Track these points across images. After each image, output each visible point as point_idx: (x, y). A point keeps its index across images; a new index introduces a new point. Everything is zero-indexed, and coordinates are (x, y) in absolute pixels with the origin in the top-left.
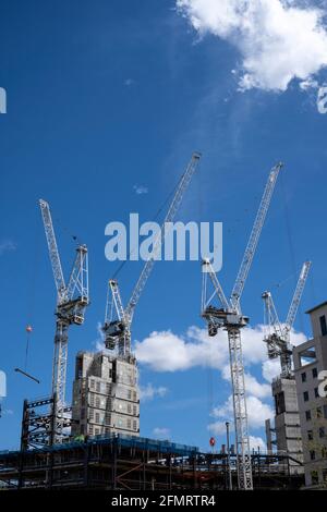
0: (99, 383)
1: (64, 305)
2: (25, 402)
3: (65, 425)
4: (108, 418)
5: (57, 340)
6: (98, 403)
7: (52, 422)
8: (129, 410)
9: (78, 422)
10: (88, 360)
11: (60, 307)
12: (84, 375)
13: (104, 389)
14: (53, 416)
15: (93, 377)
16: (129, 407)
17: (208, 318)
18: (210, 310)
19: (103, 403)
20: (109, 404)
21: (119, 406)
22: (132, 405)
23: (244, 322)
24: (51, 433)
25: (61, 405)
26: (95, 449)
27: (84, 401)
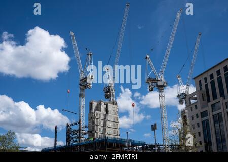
0: (100, 114)
1: (82, 80)
2: (67, 124)
3: (85, 134)
4: (104, 129)
5: (80, 95)
6: (100, 123)
7: (79, 132)
8: (114, 126)
9: (91, 132)
10: (95, 104)
11: (81, 80)
12: (93, 111)
13: (102, 117)
14: (79, 130)
15: (97, 112)
16: (114, 125)
17: (149, 83)
18: (150, 79)
19: (102, 123)
20: (105, 124)
21: (109, 124)
22: (116, 124)
23: (165, 84)
24: (79, 137)
25: (83, 125)
26: (98, 144)
27: (93, 122)
